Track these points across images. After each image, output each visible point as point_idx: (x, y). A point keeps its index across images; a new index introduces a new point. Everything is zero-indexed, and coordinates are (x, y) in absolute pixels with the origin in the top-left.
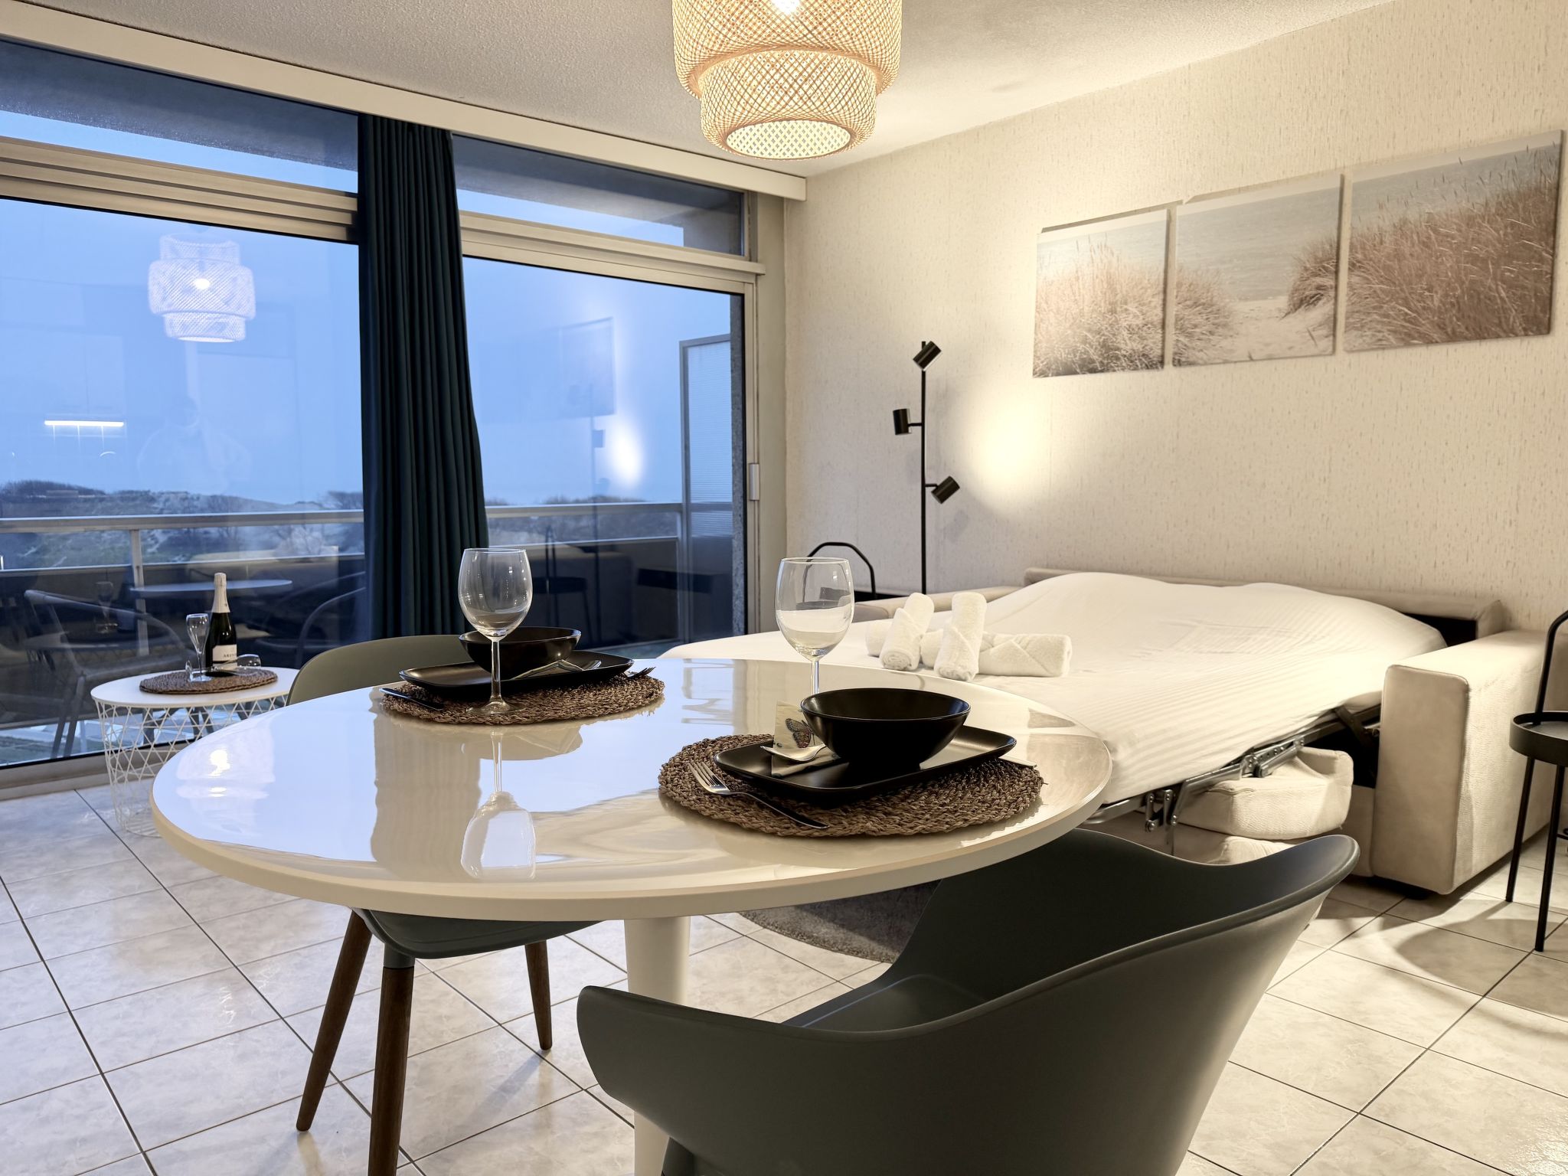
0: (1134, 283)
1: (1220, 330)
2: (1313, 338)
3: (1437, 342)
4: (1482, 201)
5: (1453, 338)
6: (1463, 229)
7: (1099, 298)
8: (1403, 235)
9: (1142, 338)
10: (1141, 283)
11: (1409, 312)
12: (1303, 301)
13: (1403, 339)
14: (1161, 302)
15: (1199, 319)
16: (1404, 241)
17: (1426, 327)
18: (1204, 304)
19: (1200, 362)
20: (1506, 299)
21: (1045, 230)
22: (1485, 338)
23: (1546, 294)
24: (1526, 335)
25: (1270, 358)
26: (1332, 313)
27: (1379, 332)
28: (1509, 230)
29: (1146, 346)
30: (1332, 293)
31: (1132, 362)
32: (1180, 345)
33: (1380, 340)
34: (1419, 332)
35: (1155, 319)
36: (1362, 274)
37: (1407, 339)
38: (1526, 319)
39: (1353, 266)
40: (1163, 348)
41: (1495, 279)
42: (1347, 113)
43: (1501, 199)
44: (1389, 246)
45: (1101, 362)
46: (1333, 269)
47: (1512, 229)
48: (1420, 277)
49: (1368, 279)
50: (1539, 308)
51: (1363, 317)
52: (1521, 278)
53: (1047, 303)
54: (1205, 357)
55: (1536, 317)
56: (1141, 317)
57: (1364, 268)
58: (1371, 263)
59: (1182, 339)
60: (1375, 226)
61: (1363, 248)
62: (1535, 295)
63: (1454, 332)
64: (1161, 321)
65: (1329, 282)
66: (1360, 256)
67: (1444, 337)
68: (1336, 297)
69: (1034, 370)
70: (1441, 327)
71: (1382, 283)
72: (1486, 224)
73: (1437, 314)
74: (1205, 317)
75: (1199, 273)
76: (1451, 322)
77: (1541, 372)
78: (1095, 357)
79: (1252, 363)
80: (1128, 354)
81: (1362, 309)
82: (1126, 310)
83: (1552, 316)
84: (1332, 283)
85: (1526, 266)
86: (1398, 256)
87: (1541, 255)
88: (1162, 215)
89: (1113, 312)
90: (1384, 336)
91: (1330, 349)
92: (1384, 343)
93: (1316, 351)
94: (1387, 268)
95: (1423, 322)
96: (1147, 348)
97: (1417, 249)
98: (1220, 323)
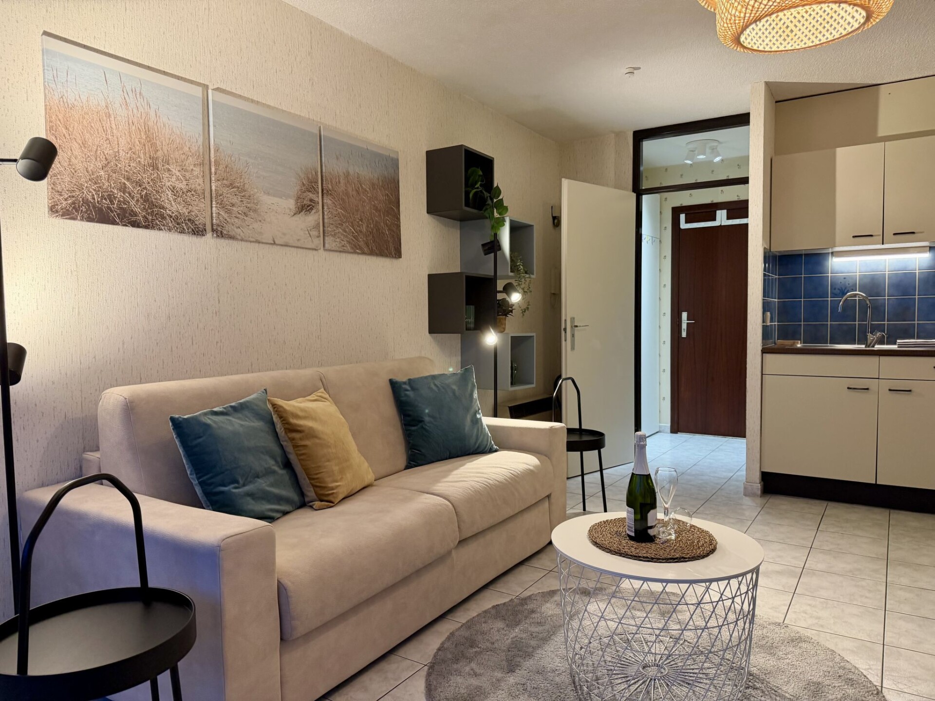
1: (252, 213)
2: (309, 236)
3: (366, 254)
5: (372, 253)
6: (371, 190)
8: (348, 182)
9: (188, 204)
10: (182, 148)
11: (354, 232)
12: (305, 208)
13: (352, 248)
14: (202, 174)
15: (235, 200)
16: (350, 186)
17: (361, 243)
18: (238, 188)
19: (239, 238)
20: (389, 236)
22: (382, 256)
24: (394, 258)
25: (286, 245)
26: (319, 221)
27: (341, 240)
28: (387, 198)
29: (191, 211)
30: (318, 207)
31: (178, 224)
32: (221, 218)
33: (343, 246)
34: (359, 246)
35: (198, 188)
36: (332, 199)
38: (396, 249)
39: (328, 192)
40: (206, 218)
41: (385, 223)
43: (384, 178)
44: (342, 186)
45: (145, 217)
46: (317, 190)
48: (357, 211)
51: (335, 229)
52: (392, 226)
54: (242, 234)
56: (185, 183)
57: (333, 195)
58: (336, 193)
59: (222, 213)
60: (336, 170)
61: (332, 183)
62: (396, 236)
63: (371, 249)
64: (203, 191)
65: (317, 198)
67: (369, 251)
69: (52, 207)
70: (367, 244)
71: (341, 209)
73: (365, 237)
74: (240, 200)
75: (233, 159)
76: (371, 243)
78: (138, 210)
79: (274, 246)
80: (174, 215)
81: (334, 223)
82: (169, 170)
83: (402, 249)
85: (393, 220)
86: (347, 194)
87: (397, 215)
90: (345, 244)
93: (311, 246)
95: (360, 240)
96: (193, 214)
97: (354, 193)
98: (251, 210)
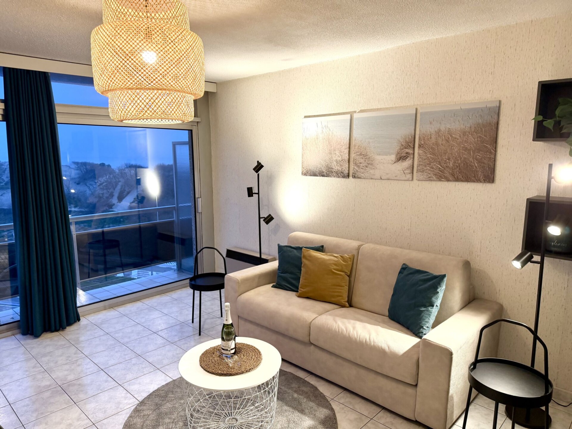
0: (338, 143)
1: (370, 166)
2: (404, 173)
3: (451, 181)
4: (469, 126)
5: (457, 180)
6: (462, 137)
7: (325, 147)
8: (439, 136)
9: (341, 166)
10: (340, 143)
11: (441, 167)
12: (401, 158)
13: (438, 178)
14: (348, 152)
15: (362, 161)
16: (439, 138)
17: (447, 175)
18: (364, 155)
19: (362, 177)
20: (477, 167)
21: (305, 117)
22: (469, 182)
23: (492, 167)
24: (485, 182)
25: (388, 179)
26: (412, 164)
27: (430, 174)
28: (479, 139)
29: (342, 168)
30: (412, 156)
31: (337, 174)
32: (355, 170)
33: (430, 177)
34: (444, 176)
35: (346, 158)
36: (423, 150)
37: (440, 178)
38: (485, 176)
39: (420, 146)
40: (349, 170)
41: (473, 158)
42: (419, 82)
43: (476, 126)
44: (433, 140)
45: (326, 173)
46: (412, 146)
47: (480, 138)
48: (445, 154)
49: (426, 152)
50: (490, 172)
51: (424, 167)
52: (483, 159)
53: (306, 147)
54: (364, 176)
55: (488, 175)
56: (341, 157)
57: (424, 147)
58: (427, 146)
59: (355, 168)
60: (428, 131)
61: (424, 139)
62: (488, 167)
63: (458, 178)
64: (348, 159)
65: (411, 151)
66: (422, 143)
67: (454, 179)
68: (413, 158)
69: (302, 173)
70: (453, 175)
71: (431, 154)
72: (470, 135)
73: (451, 170)
74: (364, 160)
75: (362, 142)
76: (457, 173)
77: (490, 197)
78: (324, 171)
79: (382, 180)
80: (336, 171)
81: (423, 164)
82: (335, 153)
83: (495, 176)
84: (412, 152)
85: (485, 154)
86: (437, 144)
87: (491, 151)
88: (348, 117)
89: (330, 153)
90: (431, 176)
91: (411, 179)
92: (431, 178)
93: (406, 179)
94: (432, 148)
95: (446, 172)
96: (343, 169)
97: (444, 142)
98: (370, 163)
